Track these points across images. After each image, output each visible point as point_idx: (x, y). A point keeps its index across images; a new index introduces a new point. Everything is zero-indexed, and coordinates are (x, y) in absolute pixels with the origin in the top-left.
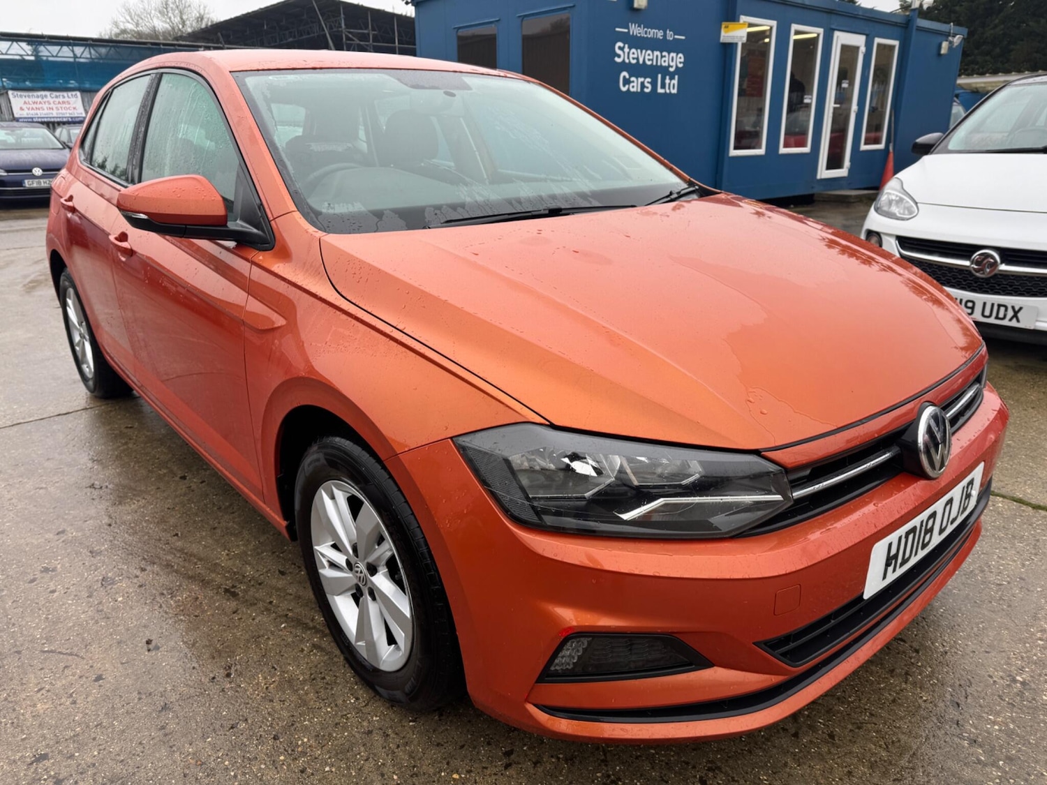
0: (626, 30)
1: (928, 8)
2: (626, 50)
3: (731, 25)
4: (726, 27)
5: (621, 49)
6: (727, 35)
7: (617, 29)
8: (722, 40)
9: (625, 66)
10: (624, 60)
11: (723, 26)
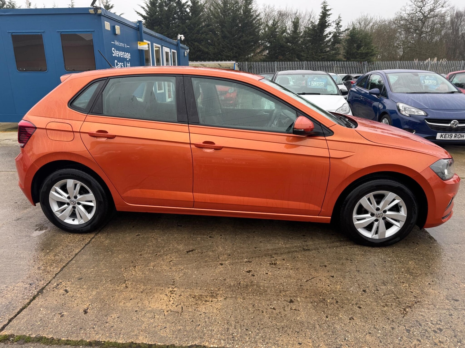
0: (114, 43)
1: (183, 40)
2: (115, 51)
3: (141, 43)
4: (140, 43)
5: (114, 50)
6: (140, 46)
7: (112, 42)
8: (139, 48)
9: (115, 58)
10: (115, 55)
11: (138, 43)
